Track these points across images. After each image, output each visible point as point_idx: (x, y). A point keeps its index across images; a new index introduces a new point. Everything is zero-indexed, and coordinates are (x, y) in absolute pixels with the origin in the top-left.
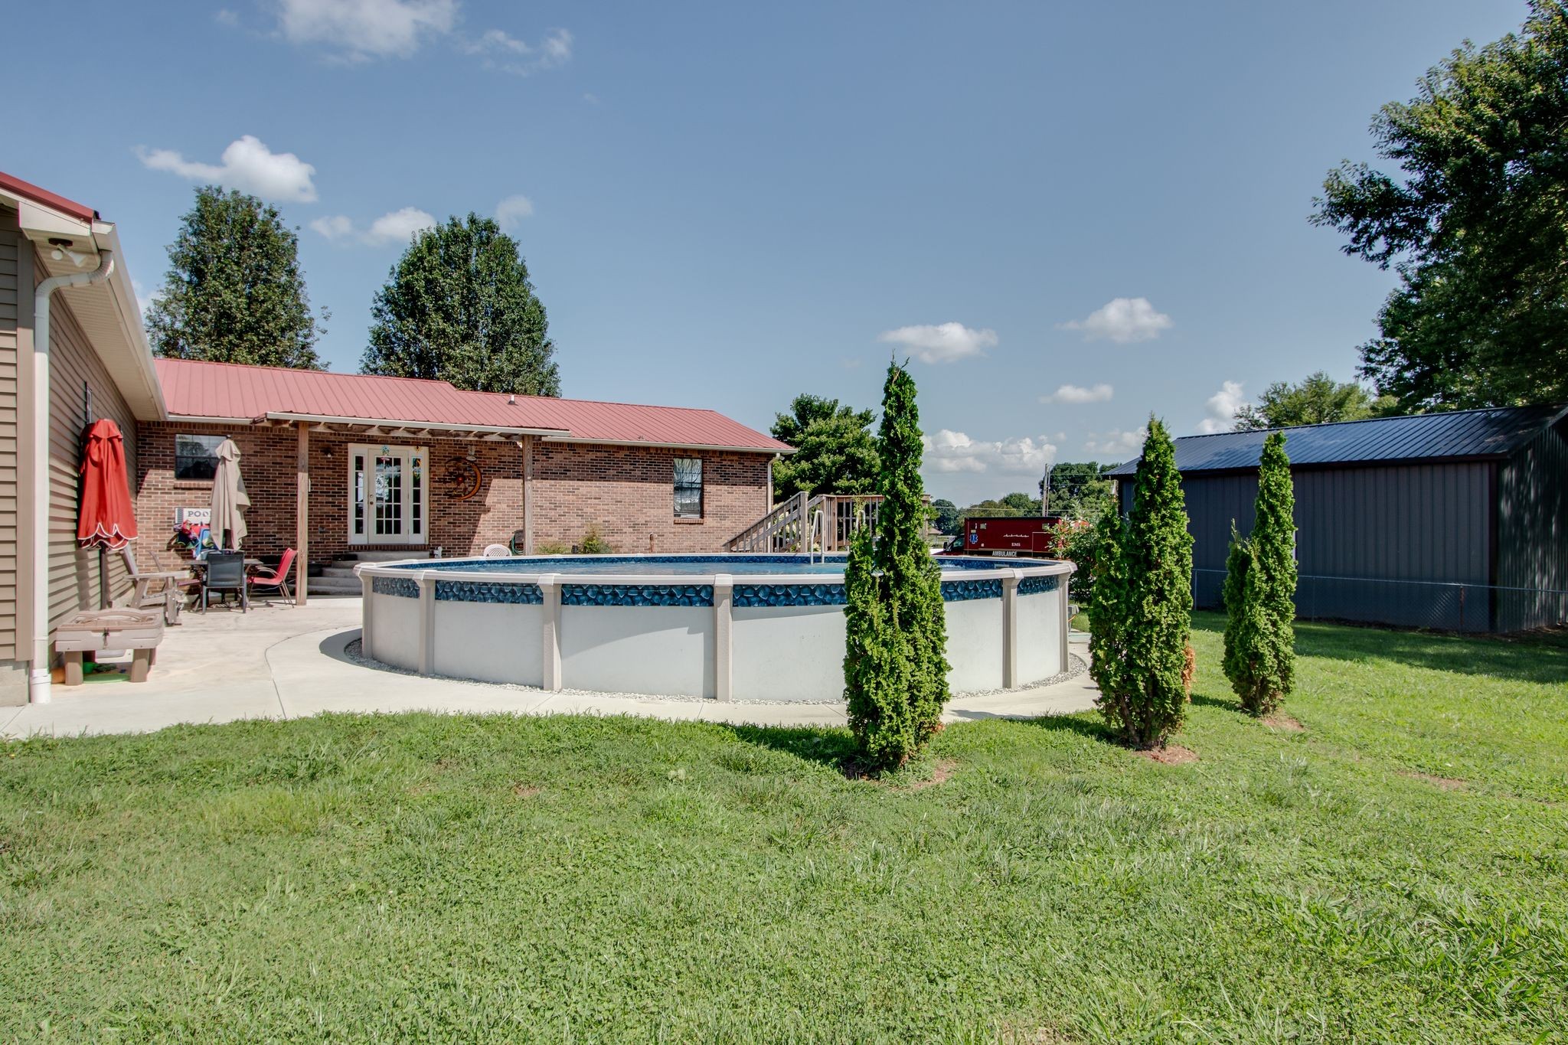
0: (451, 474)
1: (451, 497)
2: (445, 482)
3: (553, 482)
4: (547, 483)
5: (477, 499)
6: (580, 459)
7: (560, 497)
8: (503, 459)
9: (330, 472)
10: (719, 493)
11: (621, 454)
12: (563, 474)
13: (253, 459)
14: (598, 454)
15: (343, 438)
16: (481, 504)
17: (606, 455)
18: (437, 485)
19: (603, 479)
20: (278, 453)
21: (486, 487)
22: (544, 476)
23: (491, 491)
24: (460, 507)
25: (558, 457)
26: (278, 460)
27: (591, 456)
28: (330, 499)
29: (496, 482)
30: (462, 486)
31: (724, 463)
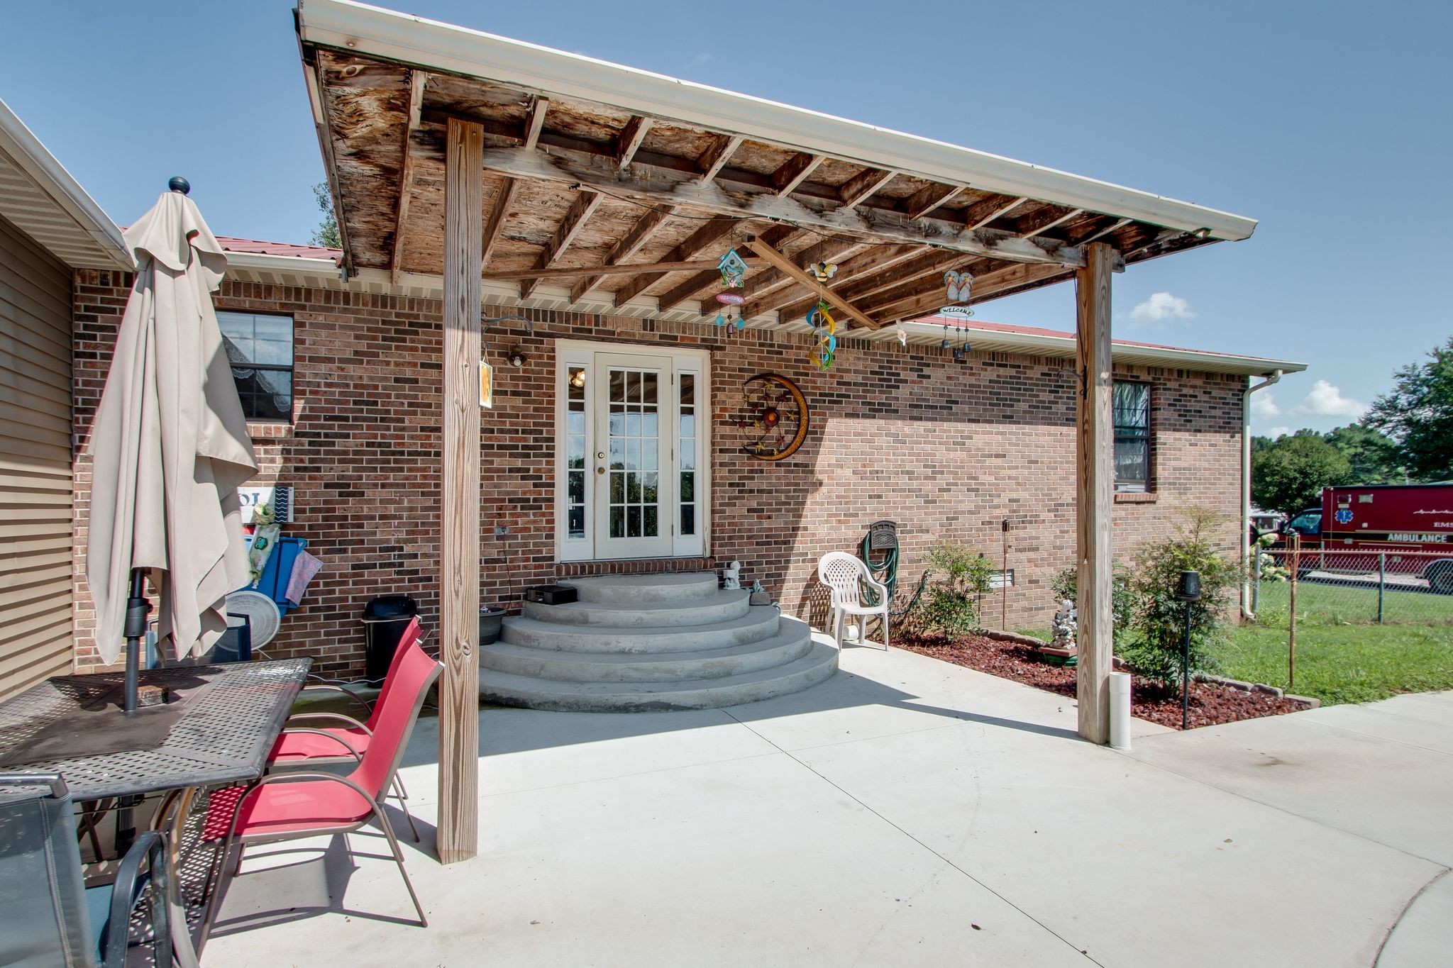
0: (754, 406)
1: (754, 455)
2: (743, 424)
3: (929, 424)
4: (920, 426)
5: (799, 458)
6: (972, 380)
7: (942, 455)
8: (847, 378)
9: (518, 401)
10: (1178, 445)
11: (1036, 372)
12: (944, 408)
13: (352, 369)
14: (1002, 371)
15: (545, 327)
16: (807, 468)
17: (1013, 372)
18: (727, 430)
19: (1008, 419)
20: (408, 357)
21: (816, 435)
22: (915, 412)
23: (825, 443)
24: (771, 476)
25: (938, 376)
26: (409, 372)
27: (991, 373)
28: (519, 463)
29: (835, 426)
30: (774, 432)
31: (1185, 391)
